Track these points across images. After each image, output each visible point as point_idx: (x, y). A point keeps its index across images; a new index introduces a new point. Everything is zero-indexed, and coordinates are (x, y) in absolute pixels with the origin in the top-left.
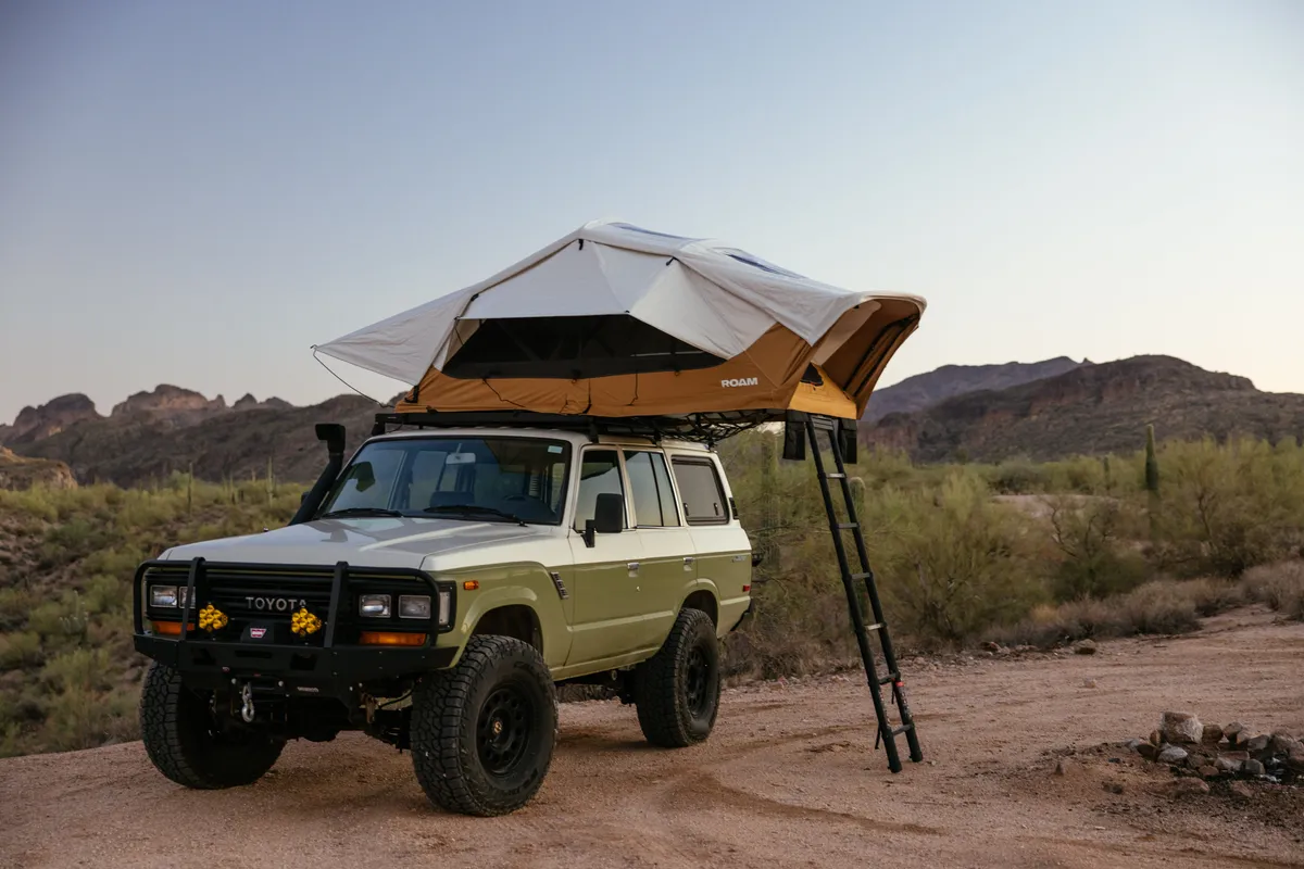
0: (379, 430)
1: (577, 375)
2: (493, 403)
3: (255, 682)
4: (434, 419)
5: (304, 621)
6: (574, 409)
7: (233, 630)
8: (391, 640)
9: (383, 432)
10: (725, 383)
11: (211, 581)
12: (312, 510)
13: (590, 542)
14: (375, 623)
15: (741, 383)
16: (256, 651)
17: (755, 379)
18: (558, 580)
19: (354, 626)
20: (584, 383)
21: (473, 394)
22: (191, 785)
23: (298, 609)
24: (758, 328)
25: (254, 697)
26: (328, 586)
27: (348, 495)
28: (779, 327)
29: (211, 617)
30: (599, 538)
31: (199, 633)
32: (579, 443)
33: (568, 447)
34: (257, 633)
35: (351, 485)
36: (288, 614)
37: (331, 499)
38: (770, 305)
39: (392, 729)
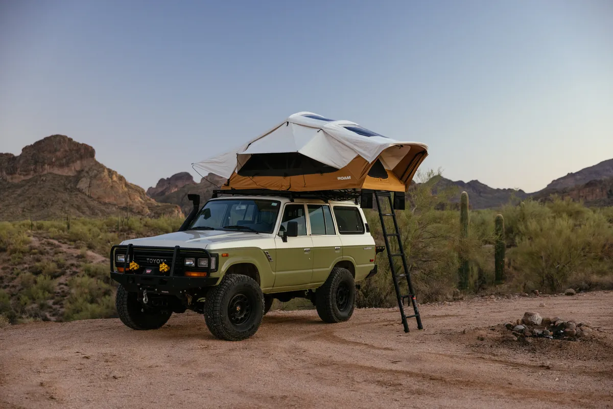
0: (215, 195)
1: (286, 175)
2: (254, 186)
3: (148, 289)
4: (234, 192)
5: (164, 267)
6: (284, 189)
7: (141, 270)
8: (195, 274)
9: (217, 197)
10: (339, 178)
11: (134, 252)
12: (186, 227)
13: (285, 240)
14: (190, 269)
15: (345, 178)
16: (148, 278)
17: (350, 177)
18: (268, 254)
19: (181, 269)
20: (288, 178)
21: (247, 182)
22: (135, 329)
23: (161, 263)
24: (351, 157)
25: (148, 295)
26: (172, 255)
27: (200, 221)
28: (359, 156)
29: (134, 266)
30: (289, 239)
31: (131, 271)
32: (284, 202)
33: (279, 203)
34: (148, 271)
35: (202, 217)
37: (193, 223)
38: (356, 148)
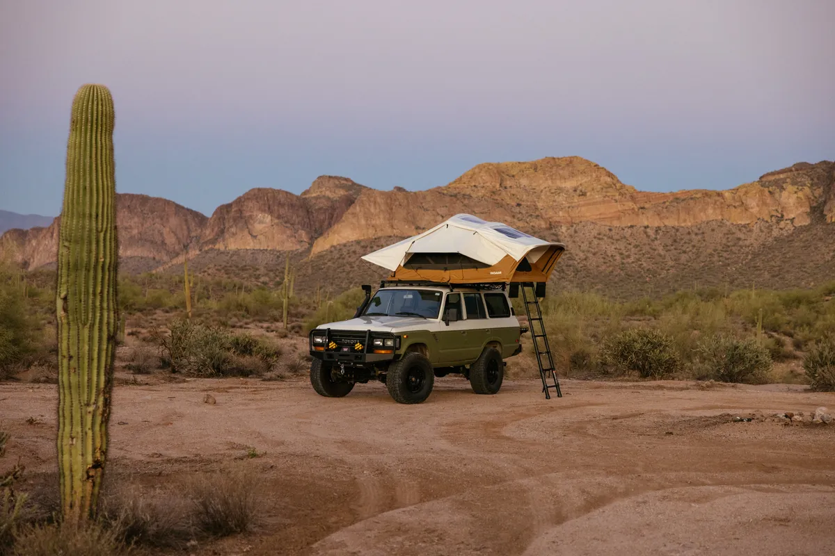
0: (383, 286)
1: (446, 269)
2: (418, 278)
3: (345, 363)
4: (400, 282)
5: (358, 346)
6: (445, 281)
7: (338, 349)
8: (383, 352)
9: (383, 287)
10: (492, 273)
11: (331, 334)
12: (361, 313)
13: (447, 324)
14: (378, 347)
15: (497, 273)
16: (345, 355)
17: (501, 272)
18: (435, 335)
19: (371, 348)
20: (448, 272)
21: (411, 274)
22: (325, 396)
23: (357, 343)
24: (501, 256)
25: (345, 368)
26: (365, 337)
27: (372, 308)
28: (508, 255)
29: (332, 345)
30: (450, 323)
31: (328, 350)
32: (445, 292)
33: (441, 293)
34: (345, 350)
35: (373, 304)
36: (354, 344)
37: (367, 309)
38: (506, 248)
39: (383, 379)
